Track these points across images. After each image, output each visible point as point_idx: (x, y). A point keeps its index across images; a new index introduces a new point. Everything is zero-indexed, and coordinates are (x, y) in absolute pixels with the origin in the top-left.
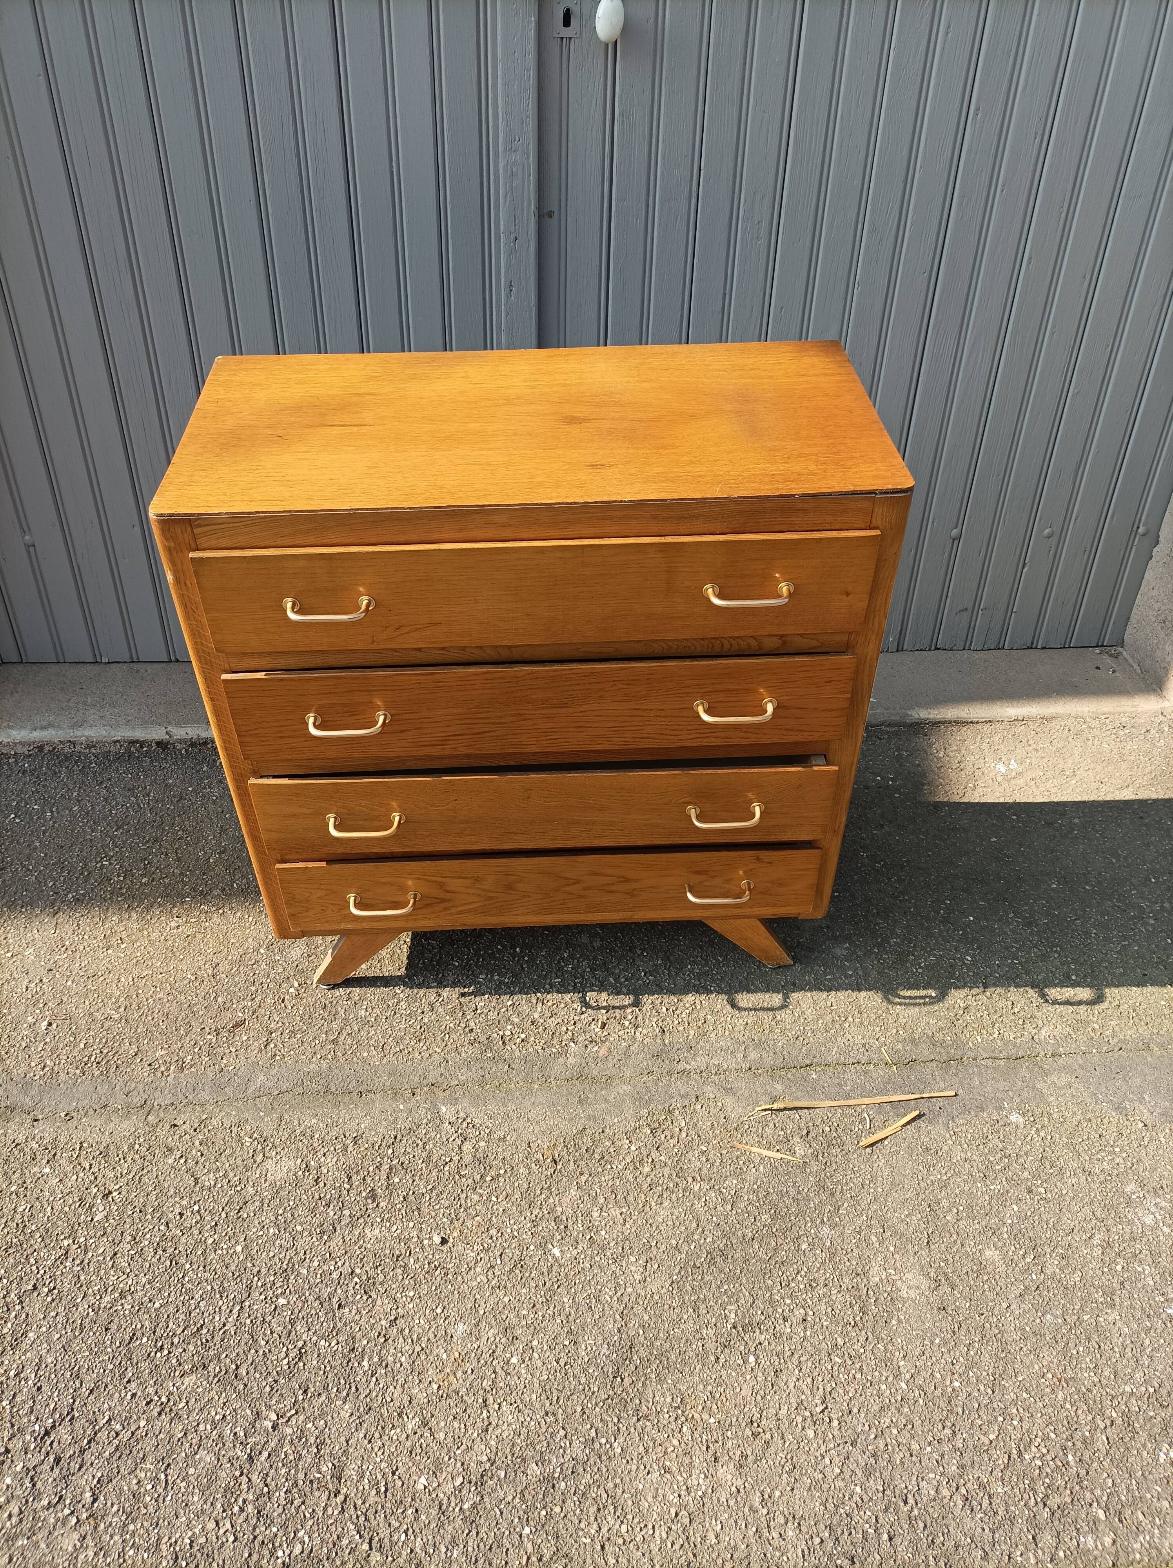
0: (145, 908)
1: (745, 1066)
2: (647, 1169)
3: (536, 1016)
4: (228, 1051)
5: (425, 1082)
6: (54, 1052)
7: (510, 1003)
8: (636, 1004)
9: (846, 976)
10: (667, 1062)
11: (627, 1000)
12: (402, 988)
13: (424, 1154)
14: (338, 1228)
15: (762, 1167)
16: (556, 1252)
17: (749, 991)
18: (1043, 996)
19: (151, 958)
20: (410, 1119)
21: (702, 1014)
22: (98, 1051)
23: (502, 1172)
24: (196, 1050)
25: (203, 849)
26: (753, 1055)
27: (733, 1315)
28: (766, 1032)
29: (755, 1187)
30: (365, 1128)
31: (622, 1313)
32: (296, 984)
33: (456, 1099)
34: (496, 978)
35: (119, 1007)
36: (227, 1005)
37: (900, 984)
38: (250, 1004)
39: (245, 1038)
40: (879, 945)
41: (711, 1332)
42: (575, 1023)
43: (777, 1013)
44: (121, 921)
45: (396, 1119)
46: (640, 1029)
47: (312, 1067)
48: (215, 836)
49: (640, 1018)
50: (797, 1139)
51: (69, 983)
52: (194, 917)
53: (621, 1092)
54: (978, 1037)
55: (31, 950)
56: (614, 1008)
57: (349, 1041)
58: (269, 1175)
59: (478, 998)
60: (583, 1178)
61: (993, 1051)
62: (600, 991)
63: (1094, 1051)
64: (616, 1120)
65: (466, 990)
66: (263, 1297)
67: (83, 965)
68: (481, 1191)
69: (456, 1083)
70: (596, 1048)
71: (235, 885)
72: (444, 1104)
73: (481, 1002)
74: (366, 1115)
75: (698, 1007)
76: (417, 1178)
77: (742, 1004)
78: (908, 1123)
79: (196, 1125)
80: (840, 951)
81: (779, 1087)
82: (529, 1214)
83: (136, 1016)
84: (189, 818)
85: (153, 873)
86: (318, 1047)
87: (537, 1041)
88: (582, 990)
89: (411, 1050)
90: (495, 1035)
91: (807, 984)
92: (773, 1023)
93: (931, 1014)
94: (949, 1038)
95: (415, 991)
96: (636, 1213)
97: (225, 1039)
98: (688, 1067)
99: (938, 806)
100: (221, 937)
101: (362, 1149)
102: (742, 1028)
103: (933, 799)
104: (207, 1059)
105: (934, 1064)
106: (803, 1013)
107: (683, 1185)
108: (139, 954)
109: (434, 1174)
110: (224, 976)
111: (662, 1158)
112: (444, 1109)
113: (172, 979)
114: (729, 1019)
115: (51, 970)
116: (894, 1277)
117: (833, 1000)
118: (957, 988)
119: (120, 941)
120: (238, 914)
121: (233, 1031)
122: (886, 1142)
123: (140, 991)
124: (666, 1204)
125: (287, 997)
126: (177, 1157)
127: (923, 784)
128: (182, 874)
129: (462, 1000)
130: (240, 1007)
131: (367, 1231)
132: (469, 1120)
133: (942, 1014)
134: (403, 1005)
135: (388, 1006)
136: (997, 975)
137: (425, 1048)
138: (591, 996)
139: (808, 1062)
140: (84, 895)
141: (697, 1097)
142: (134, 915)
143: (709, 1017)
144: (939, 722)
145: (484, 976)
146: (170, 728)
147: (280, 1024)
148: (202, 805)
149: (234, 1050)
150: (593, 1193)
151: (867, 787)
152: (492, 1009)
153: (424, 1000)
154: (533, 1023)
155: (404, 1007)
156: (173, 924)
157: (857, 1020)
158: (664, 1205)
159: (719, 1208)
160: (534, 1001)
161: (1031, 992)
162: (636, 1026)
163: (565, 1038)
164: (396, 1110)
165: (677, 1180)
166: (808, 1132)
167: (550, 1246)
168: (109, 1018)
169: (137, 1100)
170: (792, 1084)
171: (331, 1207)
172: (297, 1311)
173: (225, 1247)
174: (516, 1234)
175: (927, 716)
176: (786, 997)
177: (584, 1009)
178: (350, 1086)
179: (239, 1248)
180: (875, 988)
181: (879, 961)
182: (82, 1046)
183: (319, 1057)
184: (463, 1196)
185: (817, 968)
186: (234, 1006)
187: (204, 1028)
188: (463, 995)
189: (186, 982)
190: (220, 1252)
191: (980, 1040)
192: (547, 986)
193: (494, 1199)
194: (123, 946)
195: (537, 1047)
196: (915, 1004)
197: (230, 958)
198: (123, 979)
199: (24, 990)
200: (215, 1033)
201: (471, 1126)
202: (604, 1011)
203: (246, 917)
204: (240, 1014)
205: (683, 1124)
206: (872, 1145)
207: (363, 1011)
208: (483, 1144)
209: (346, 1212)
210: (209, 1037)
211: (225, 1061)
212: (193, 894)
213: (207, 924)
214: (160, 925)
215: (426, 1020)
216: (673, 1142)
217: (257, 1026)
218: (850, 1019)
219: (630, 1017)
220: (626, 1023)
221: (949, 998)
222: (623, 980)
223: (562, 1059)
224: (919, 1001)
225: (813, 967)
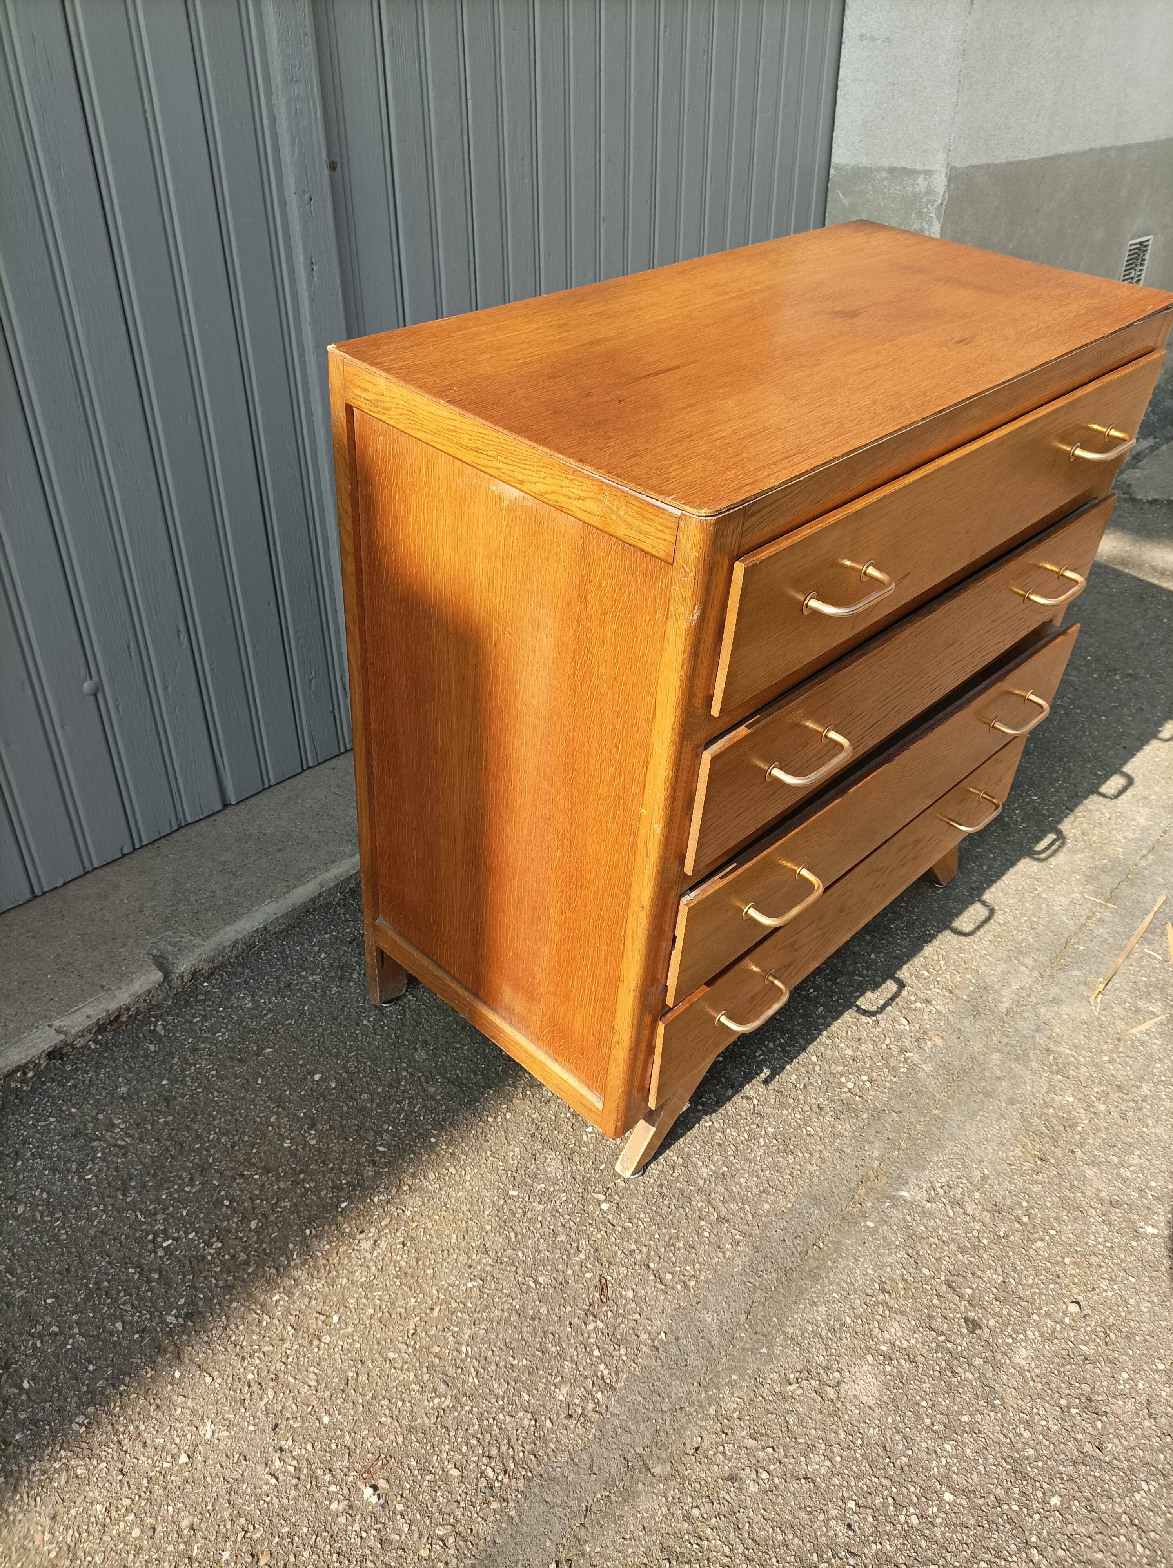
0: (300, 1255)
1: (1036, 974)
2: (1102, 1107)
3: (849, 1052)
4: (632, 1324)
5: (853, 1185)
6: (426, 1513)
7: (814, 1059)
8: (901, 985)
9: (994, 859)
11: (890, 987)
12: (707, 1118)
13: (953, 1247)
14: (992, 1383)
15: (1156, 1041)
16: (1150, 1230)
17: (957, 915)
18: (1105, 796)
19: (393, 1304)
20: (895, 1228)
22: (485, 1460)
23: (1025, 1204)
24: (596, 1353)
25: (282, 1138)
26: (1029, 961)
28: (1010, 938)
30: (875, 1271)
32: (602, 1197)
33: (899, 1177)
34: (771, 1045)
35: (435, 1390)
36: (560, 1278)
37: (1028, 842)
38: (582, 1256)
39: (630, 1294)
42: (885, 1035)
43: (995, 917)
44: (289, 1293)
45: (884, 1238)
46: (934, 1002)
47: (738, 1261)
48: (278, 1114)
49: (920, 995)
50: (1141, 1004)
51: (326, 1420)
52: (381, 1218)
53: (998, 1062)
55: (209, 1426)
56: (892, 1000)
57: (734, 1207)
58: (865, 1399)
59: (783, 1075)
60: (1079, 1153)
62: (862, 994)
64: (1029, 1088)
65: (763, 1075)
66: (1036, 1517)
67: (313, 1383)
68: (1036, 1236)
69: (876, 1163)
70: (929, 1043)
71: (381, 1149)
72: (898, 1190)
73: (791, 1074)
74: (856, 1260)
75: (944, 953)
76: (979, 1273)
77: (968, 929)
79: (717, 1427)
81: (1077, 973)
82: (1092, 1220)
83: (472, 1380)
84: (210, 1115)
85: (254, 1208)
86: (714, 1239)
87: (881, 1073)
88: (849, 1004)
89: (798, 1167)
90: (844, 1095)
91: (981, 883)
92: (1004, 928)
93: (1073, 852)
94: (1105, 861)
95: (723, 1112)
96: (1147, 1147)
97: (610, 1314)
100: (446, 1214)
101: (902, 1293)
102: (994, 947)
104: (623, 1351)
105: (1123, 886)
106: (1010, 906)
108: (371, 1311)
109: (985, 1256)
110: (510, 1252)
111: (1096, 1090)
112: (905, 1194)
113: (454, 1305)
114: (975, 947)
115: (276, 1426)
117: (1011, 883)
118: (1059, 823)
119: (322, 1318)
120: (431, 1176)
121: (608, 1298)
123: (437, 1349)
124: (1150, 1122)
125: (610, 1217)
126: (754, 1476)
128: (295, 1183)
129: (771, 1087)
130: (577, 1267)
131: (1017, 1360)
132: (938, 1185)
133: (1078, 847)
134: (731, 1132)
135: (719, 1144)
136: (1065, 799)
137: (807, 1155)
138: (863, 1003)
139: (1064, 940)
140: (191, 1302)
141: (1046, 1023)
142: (297, 1273)
143: (961, 955)
145: (760, 1052)
146: (57, 1023)
147: (645, 1250)
148: (208, 1089)
149: (637, 1316)
150: (1100, 1159)
152: (808, 1075)
153: (743, 1114)
154: (855, 1060)
155: (735, 1134)
156: (366, 1245)
157: (1045, 887)
158: (1151, 1125)
160: (828, 1042)
161: (1094, 798)
162: (928, 1002)
163: (896, 1053)
164: (873, 1232)
165: (1129, 1097)
167: (1142, 1230)
168: (440, 1413)
169: (615, 1466)
170: (1080, 965)
171: (959, 1370)
172: (1078, 1494)
173: (935, 1510)
174: (1108, 1244)
176: (984, 903)
177: (874, 1018)
178: (799, 1249)
179: (948, 1497)
180: (1020, 856)
181: (995, 836)
182: (455, 1473)
183: (729, 1247)
184: (1032, 1252)
185: (969, 866)
186: (570, 1272)
187: (570, 1324)
188: (766, 1082)
189: (476, 1293)
190: (939, 1520)
191: (1121, 850)
192: (820, 1021)
193: (1053, 1232)
194: (335, 1319)
195: (888, 1079)
196: (1056, 851)
197: (488, 1228)
198: (392, 1355)
199: (273, 1481)
200: (591, 1318)
201: (946, 1187)
202: (890, 1008)
203: (444, 1171)
204: (588, 1275)
205: (1069, 1052)
207: (704, 1169)
208: (977, 1195)
209: (977, 1362)
210: (591, 1327)
211: (644, 1336)
212: (342, 1194)
213: (408, 1213)
214: (349, 1257)
215: (771, 1130)
216: (1083, 1069)
217: (623, 1271)
218: (1041, 890)
219: (913, 998)
220: (918, 1005)
221: (1065, 833)
222: (865, 972)
223: (920, 1073)
224: (1054, 847)
225: (967, 868)
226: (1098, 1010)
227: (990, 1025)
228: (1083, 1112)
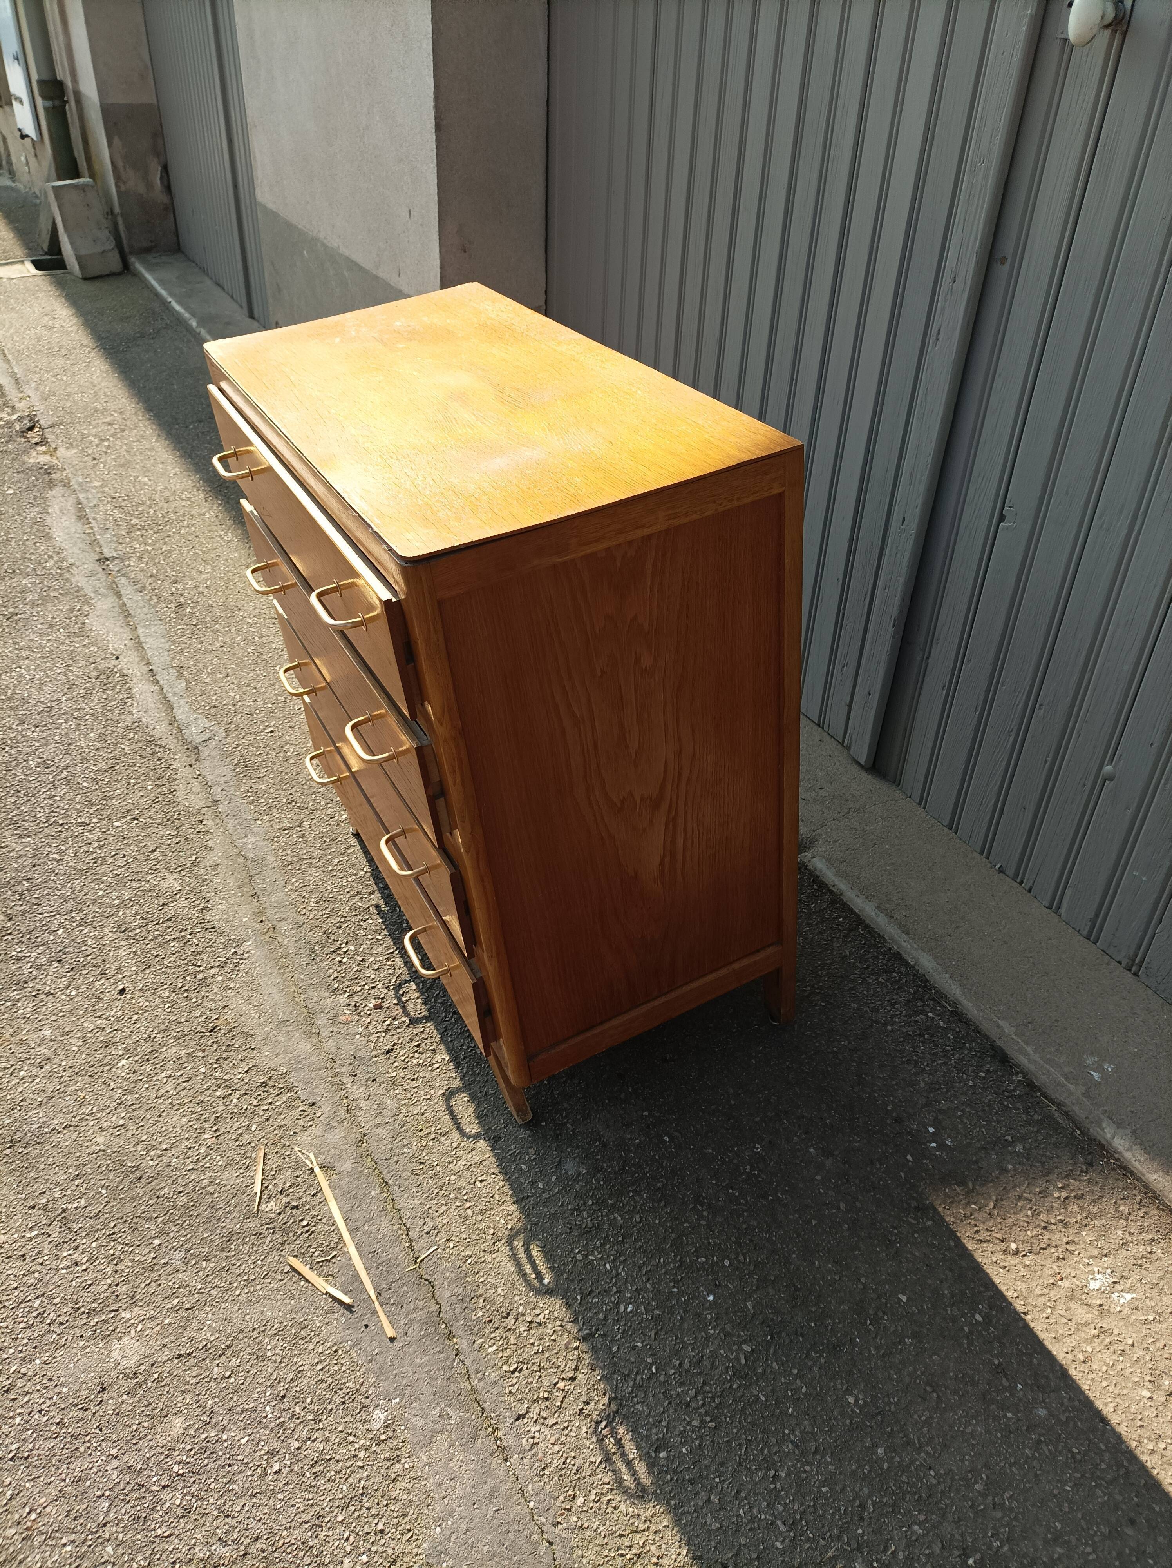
2: (218, 1094)
3: (372, 959)
6: (250, 744)
7: (379, 937)
8: (416, 1021)
9: (532, 1183)
10: (351, 1067)
11: (417, 1013)
14: (124, 932)
16: (123, 1063)
17: (471, 1102)
18: (606, 1417)
21: (421, 1074)
22: (256, 762)
23: (194, 1000)
24: (271, 800)
26: (382, 1132)
27: (75, 1206)
28: (420, 1134)
29: (218, 1181)
30: (218, 909)
31: (70, 1126)
37: (547, 1241)
38: (322, 803)
39: (289, 815)
40: (601, 1203)
41: (57, 1195)
42: (373, 988)
43: (452, 1136)
45: (231, 920)
46: (384, 1034)
49: (397, 1030)
50: (284, 1200)
54: (495, 1348)
56: (404, 1007)
58: (164, 880)
59: (376, 917)
60: (199, 1054)
61: (478, 1371)
62: (420, 990)
63: (531, 1504)
64: (267, 1053)
65: (383, 906)
66: (63, 921)
68: (173, 995)
69: (280, 940)
70: (348, 1012)
75: (430, 1069)
77: (454, 1100)
78: (335, 1299)
79: (203, 829)
80: (570, 1167)
81: (348, 1166)
82: (156, 1032)
86: (293, 853)
88: (416, 977)
89: (306, 901)
90: (340, 943)
91: (503, 1150)
92: (432, 1136)
93: (512, 1286)
94: (481, 1314)
95: (369, 878)
98: (349, 1086)
99: (926, 1210)
101: (197, 915)
102: (415, 1112)
103: (936, 1204)
105: (435, 1308)
106: (459, 1158)
107: (207, 1125)
111: (235, 1101)
112: (249, 943)
116: (133, 1332)
117: (490, 1180)
118: (569, 1305)
122: (302, 1283)
124: (185, 1119)
127: (962, 1183)
129: (371, 908)
131: (124, 948)
132: (241, 961)
133: (517, 1298)
136: (615, 1349)
137: (311, 908)
138: (410, 986)
139: (391, 1182)
141: (313, 1104)
143: (421, 1081)
144: (1132, 1173)
147: (308, 826)
149: (277, 817)
150: (186, 1065)
151: (898, 1120)
152: (368, 930)
153: (361, 887)
154: (363, 960)
155: (350, 879)
157: (469, 1212)
158: (182, 1118)
159: (188, 1161)
160: (389, 952)
161: (604, 1400)
162: (386, 1031)
163: (353, 987)
164: (240, 918)
165: (212, 1119)
166: (297, 1207)
167: (127, 1056)
169: (219, 797)
171: (142, 921)
172: (54, 942)
173: (101, 887)
174: (136, 1031)
175: (1121, 1149)
176: (477, 1137)
177: (393, 987)
180: (527, 1216)
181: (573, 1210)
182: (258, 753)
183: (283, 858)
184: (165, 986)
185: (532, 1151)
187: (291, 794)
188: (377, 906)
190: (97, 886)
191: (490, 1350)
193: (167, 1005)
196: (518, 1265)
200: (288, 800)
201: (236, 965)
202: (396, 1002)
204: (310, 803)
205: (277, 1104)
206: (295, 1270)
207: (337, 860)
208: (219, 978)
209: (138, 931)
211: (265, 817)
215: (340, 897)
216: (255, 1102)
218: (468, 1205)
219: (396, 1022)
220: (388, 1023)
221: (547, 1300)
222: (440, 1001)
223: (327, 994)
224: (528, 1269)
225: (530, 1148)
226: (299, 1154)
227: (339, 1062)
228: (226, 1077)
